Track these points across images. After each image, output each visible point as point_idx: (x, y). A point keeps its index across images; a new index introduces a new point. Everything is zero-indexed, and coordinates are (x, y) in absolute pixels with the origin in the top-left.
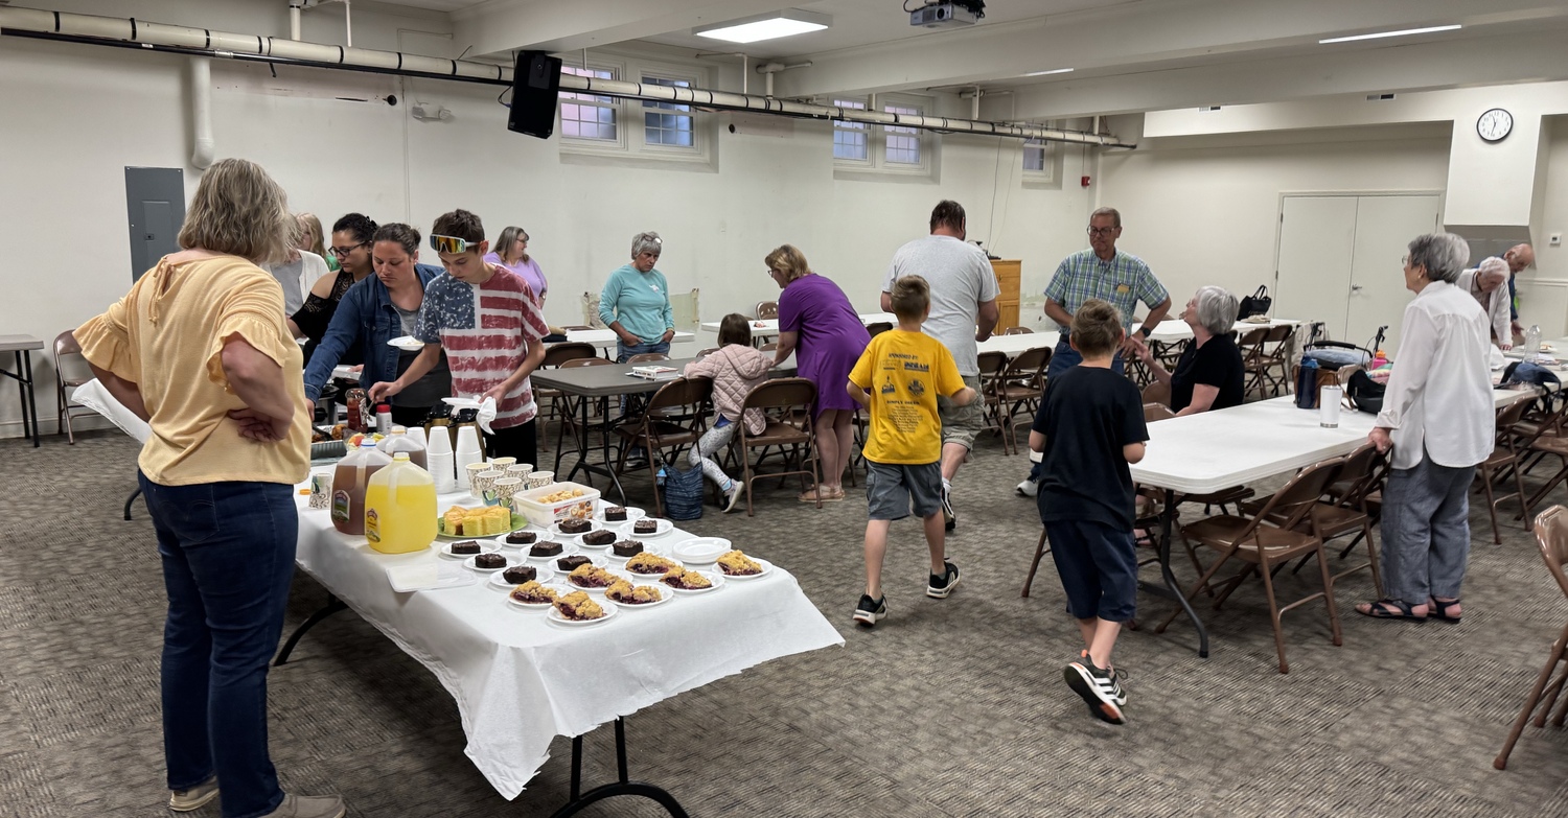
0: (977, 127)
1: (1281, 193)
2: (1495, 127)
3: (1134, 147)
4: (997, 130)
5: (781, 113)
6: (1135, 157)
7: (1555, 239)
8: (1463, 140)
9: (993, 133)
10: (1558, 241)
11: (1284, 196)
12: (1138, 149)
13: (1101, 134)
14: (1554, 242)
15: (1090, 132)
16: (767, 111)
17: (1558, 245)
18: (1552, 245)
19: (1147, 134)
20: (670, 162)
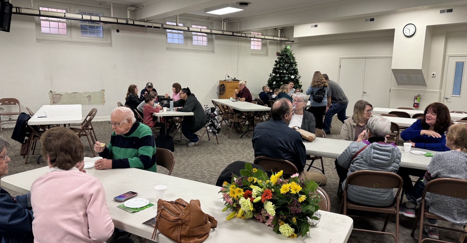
0: (225, 33)
1: (340, 58)
2: (410, 31)
3: (293, 41)
4: (235, 34)
5: (134, 25)
6: (294, 45)
7: (433, 75)
8: (398, 36)
9: (233, 35)
10: (435, 76)
11: (341, 59)
12: (294, 42)
13: (281, 37)
14: (433, 76)
15: (277, 36)
16: (127, 24)
17: (435, 77)
18: (432, 77)
19: (294, 36)
20: (91, 43)
